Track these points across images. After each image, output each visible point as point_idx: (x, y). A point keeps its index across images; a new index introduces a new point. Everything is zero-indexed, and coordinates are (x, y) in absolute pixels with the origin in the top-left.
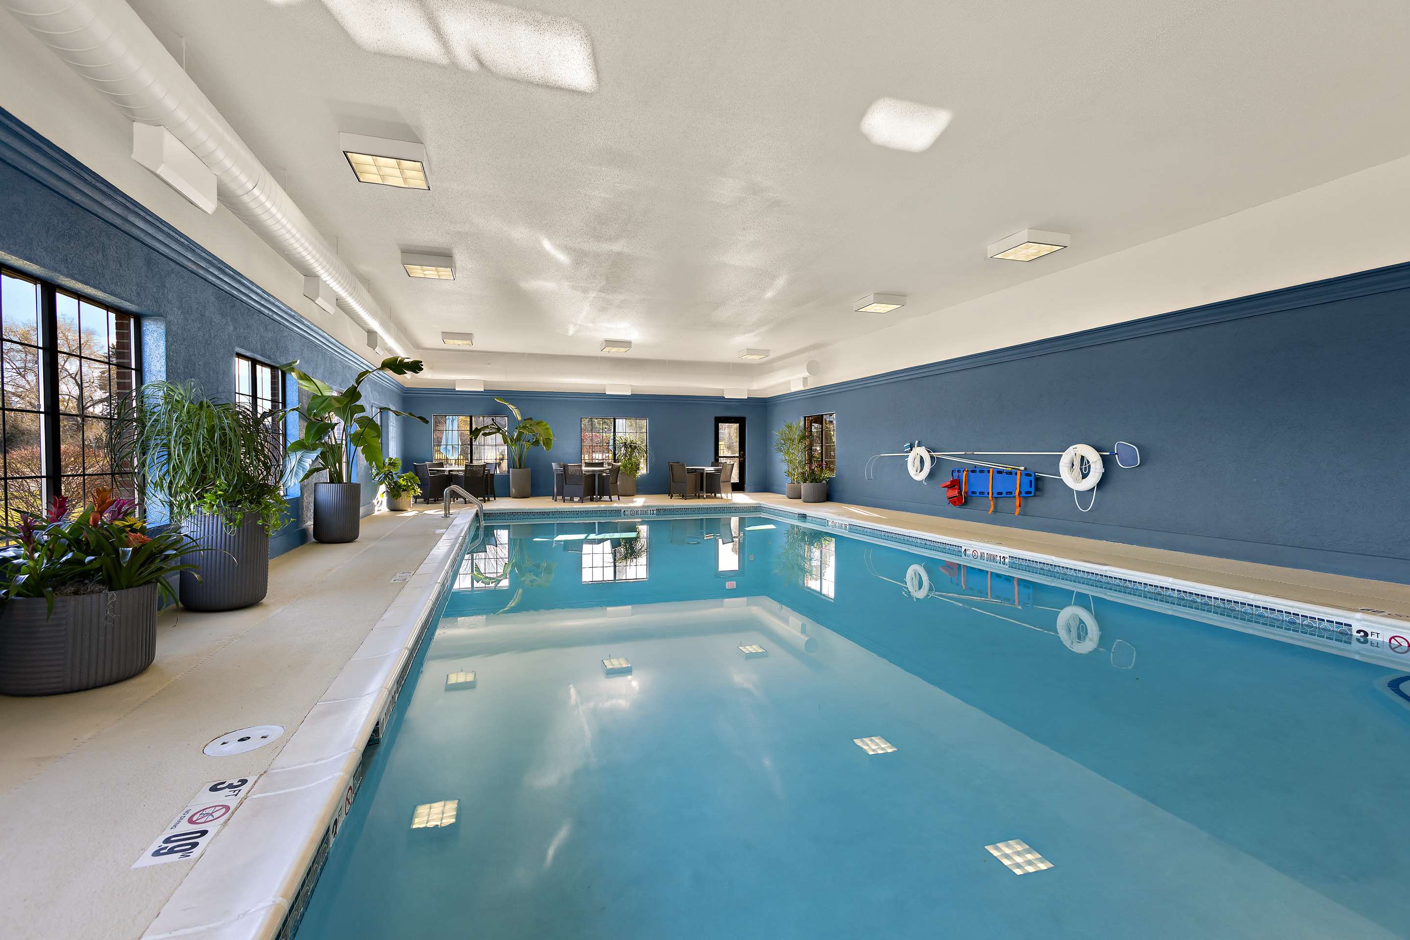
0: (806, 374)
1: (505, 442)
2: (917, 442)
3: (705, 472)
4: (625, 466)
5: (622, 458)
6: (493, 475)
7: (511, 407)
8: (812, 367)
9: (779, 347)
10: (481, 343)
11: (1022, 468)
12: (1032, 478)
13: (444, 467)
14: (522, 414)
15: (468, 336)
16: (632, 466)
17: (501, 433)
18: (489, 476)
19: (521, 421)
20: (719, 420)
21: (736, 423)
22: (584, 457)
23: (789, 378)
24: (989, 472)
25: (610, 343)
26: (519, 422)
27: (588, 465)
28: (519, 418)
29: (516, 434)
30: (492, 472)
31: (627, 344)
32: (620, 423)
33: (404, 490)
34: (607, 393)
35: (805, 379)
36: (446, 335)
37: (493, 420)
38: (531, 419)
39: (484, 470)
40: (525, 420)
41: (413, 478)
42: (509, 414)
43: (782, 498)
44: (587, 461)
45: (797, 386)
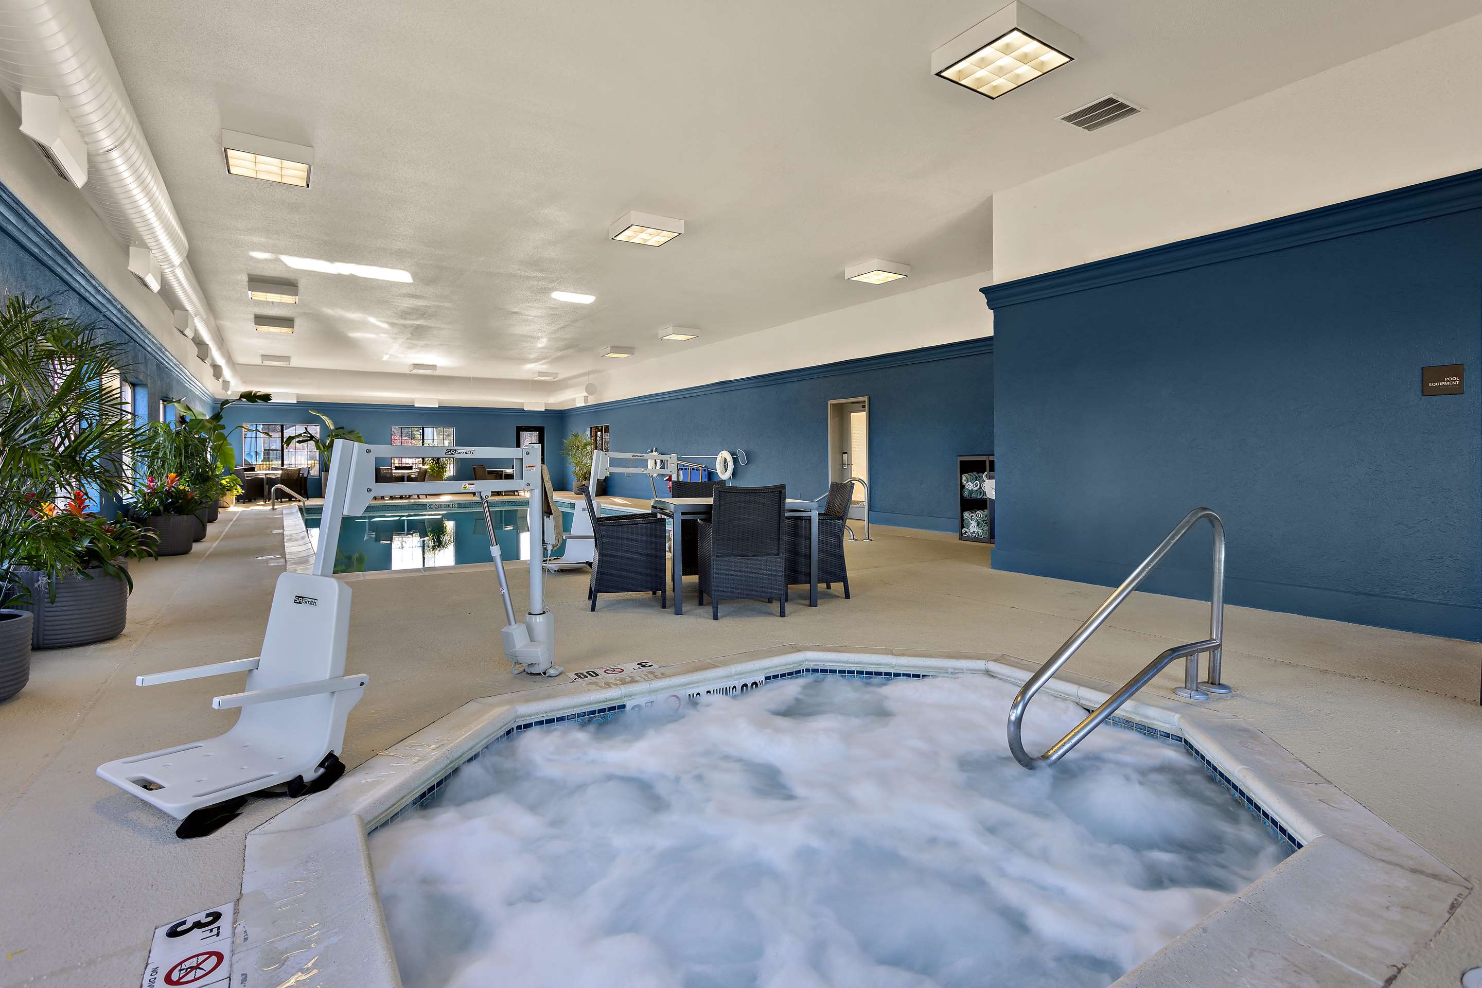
0: (586, 394)
1: (318, 448)
2: (654, 448)
3: (504, 473)
4: (432, 469)
5: (430, 462)
6: (306, 478)
7: (324, 418)
8: (590, 389)
9: (564, 373)
10: (295, 362)
11: (704, 466)
12: (706, 472)
13: (255, 471)
14: (335, 423)
15: (287, 358)
16: (439, 469)
17: (314, 441)
18: (303, 479)
19: (333, 430)
20: (519, 429)
21: (537, 431)
22: (394, 461)
23: (576, 396)
25: (416, 366)
26: (332, 431)
27: (397, 468)
28: (332, 427)
29: (328, 442)
30: (305, 475)
31: (433, 367)
32: (429, 431)
33: (228, 490)
34: (416, 406)
35: (586, 398)
36: (264, 357)
37: (306, 429)
38: (342, 428)
39: (299, 473)
40: (337, 429)
41: (235, 480)
42: (322, 424)
43: (572, 494)
44: (397, 465)
45: (580, 404)
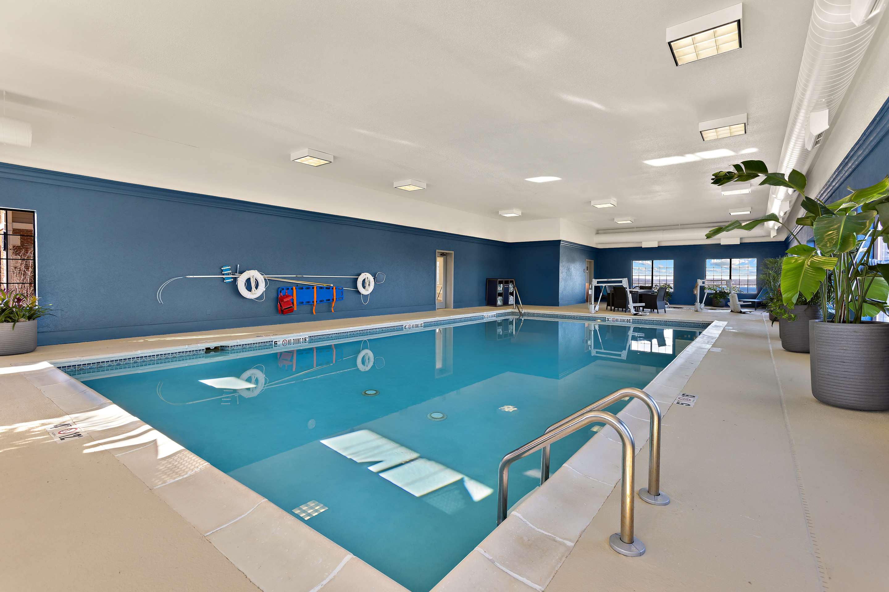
24: (313, 288)
